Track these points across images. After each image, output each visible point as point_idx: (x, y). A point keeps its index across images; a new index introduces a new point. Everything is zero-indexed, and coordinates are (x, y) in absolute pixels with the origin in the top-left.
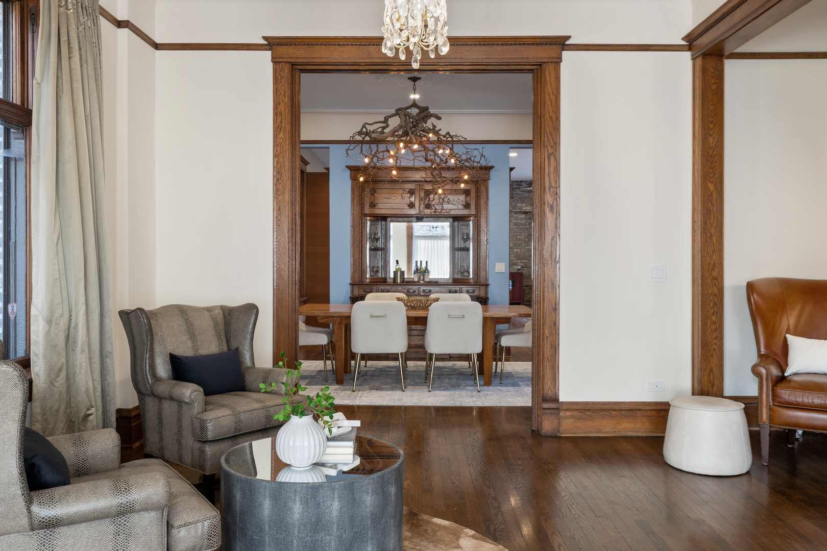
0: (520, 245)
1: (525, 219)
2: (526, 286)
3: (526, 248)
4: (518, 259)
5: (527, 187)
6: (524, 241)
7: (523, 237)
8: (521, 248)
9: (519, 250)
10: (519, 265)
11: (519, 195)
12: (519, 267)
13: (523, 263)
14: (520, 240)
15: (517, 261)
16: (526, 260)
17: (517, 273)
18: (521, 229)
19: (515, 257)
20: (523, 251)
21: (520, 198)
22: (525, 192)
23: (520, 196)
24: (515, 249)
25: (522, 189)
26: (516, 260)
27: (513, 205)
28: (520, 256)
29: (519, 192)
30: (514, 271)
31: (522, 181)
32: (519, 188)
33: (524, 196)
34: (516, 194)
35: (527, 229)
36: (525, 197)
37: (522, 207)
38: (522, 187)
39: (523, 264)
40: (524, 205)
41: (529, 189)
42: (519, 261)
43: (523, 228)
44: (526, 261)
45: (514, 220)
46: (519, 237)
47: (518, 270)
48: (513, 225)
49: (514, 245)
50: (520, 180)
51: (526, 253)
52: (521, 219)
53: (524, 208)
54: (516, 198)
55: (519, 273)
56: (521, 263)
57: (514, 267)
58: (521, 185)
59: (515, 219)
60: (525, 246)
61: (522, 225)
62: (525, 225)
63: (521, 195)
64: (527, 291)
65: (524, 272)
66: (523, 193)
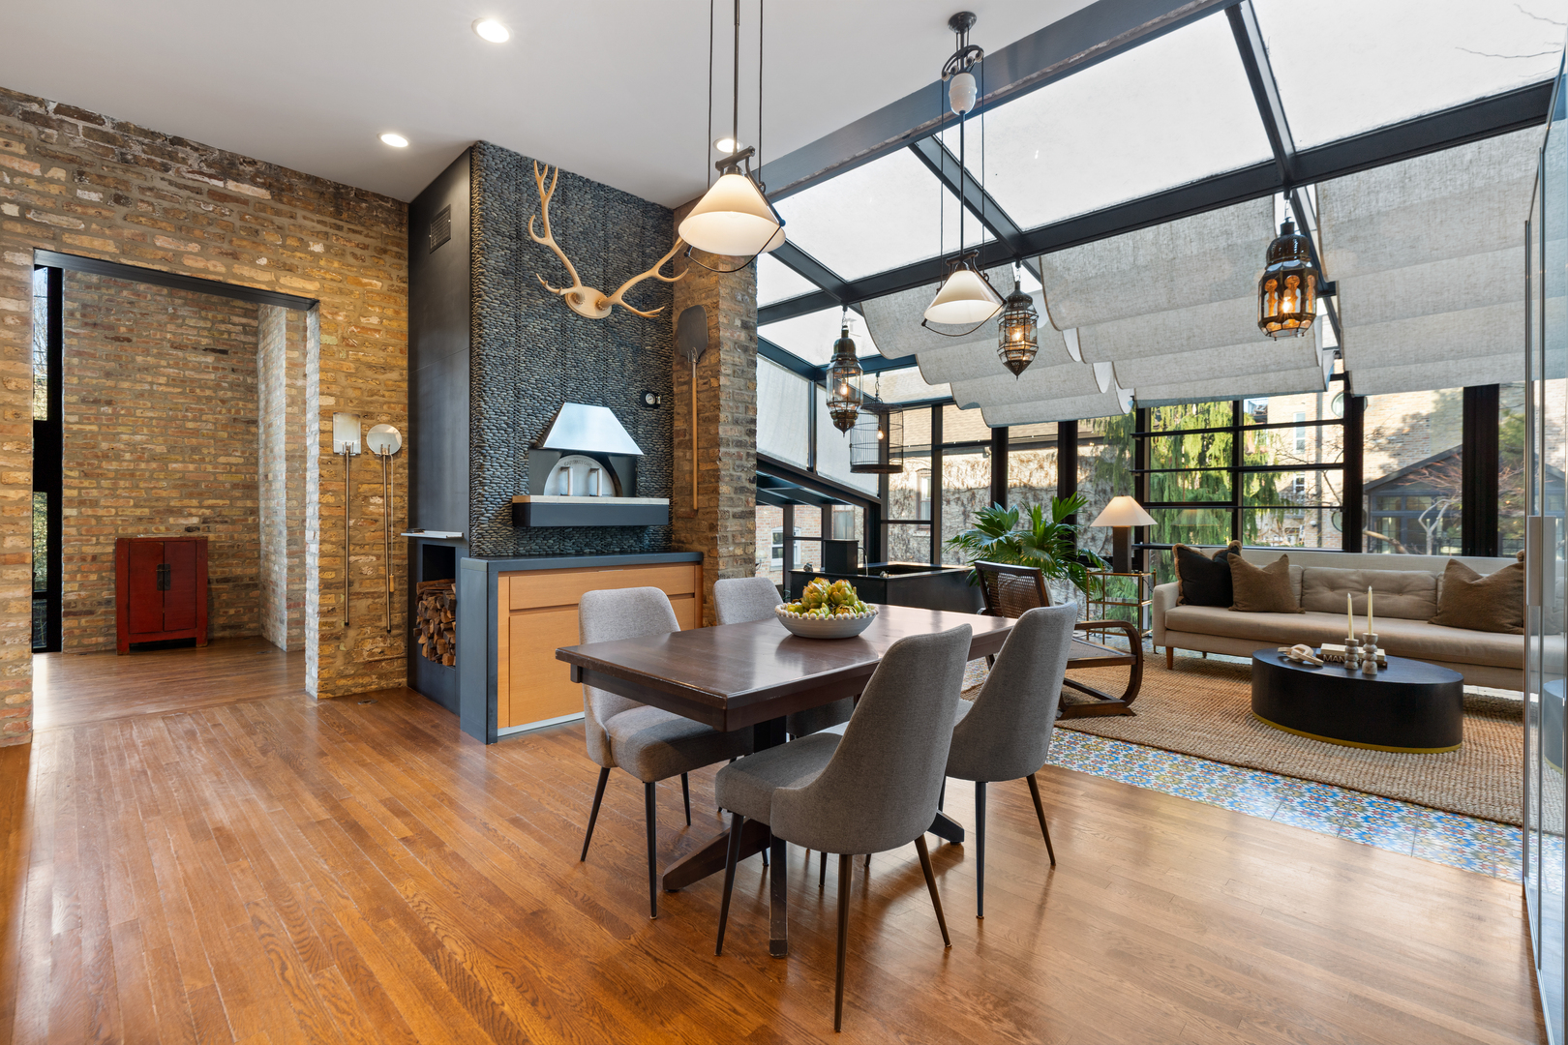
0: (195, 450)
1: (216, 369)
2: (218, 581)
3: (222, 459)
4: (191, 496)
5: (210, 176)
6: (213, 437)
7: (210, 426)
8: (203, 460)
9: (191, 467)
10: (191, 515)
11: (163, 198)
12: (195, 521)
13: (208, 507)
14: (196, 432)
15: (186, 502)
16: (221, 498)
17: (179, 540)
18: (199, 399)
19: (175, 487)
20: (210, 468)
21: (166, 211)
22: (199, 192)
23: (166, 204)
24: (176, 461)
25: (178, 171)
26: (181, 498)
27: (127, 233)
28: (197, 484)
29: (164, 185)
30: (172, 535)
31: (177, 141)
32: (166, 169)
33: (191, 207)
34: (142, 190)
35: (223, 401)
36: (195, 216)
37: (178, 254)
38: (184, 168)
39: (207, 512)
40: (194, 247)
41: (220, 184)
42: (195, 502)
43: (209, 399)
44: (220, 502)
45: (169, 366)
46: (190, 425)
47: (189, 529)
48: (167, 385)
49: (171, 449)
50: (171, 133)
51: (221, 478)
52: (200, 368)
53: (189, 262)
54: (144, 207)
55: (188, 540)
56: (201, 507)
57: (171, 520)
58: (172, 157)
59: (176, 365)
60: (216, 456)
61: (202, 388)
62: (218, 387)
63: (172, 199)
64: (224, 597)
65: (211, 537)
66: (187, 193)
